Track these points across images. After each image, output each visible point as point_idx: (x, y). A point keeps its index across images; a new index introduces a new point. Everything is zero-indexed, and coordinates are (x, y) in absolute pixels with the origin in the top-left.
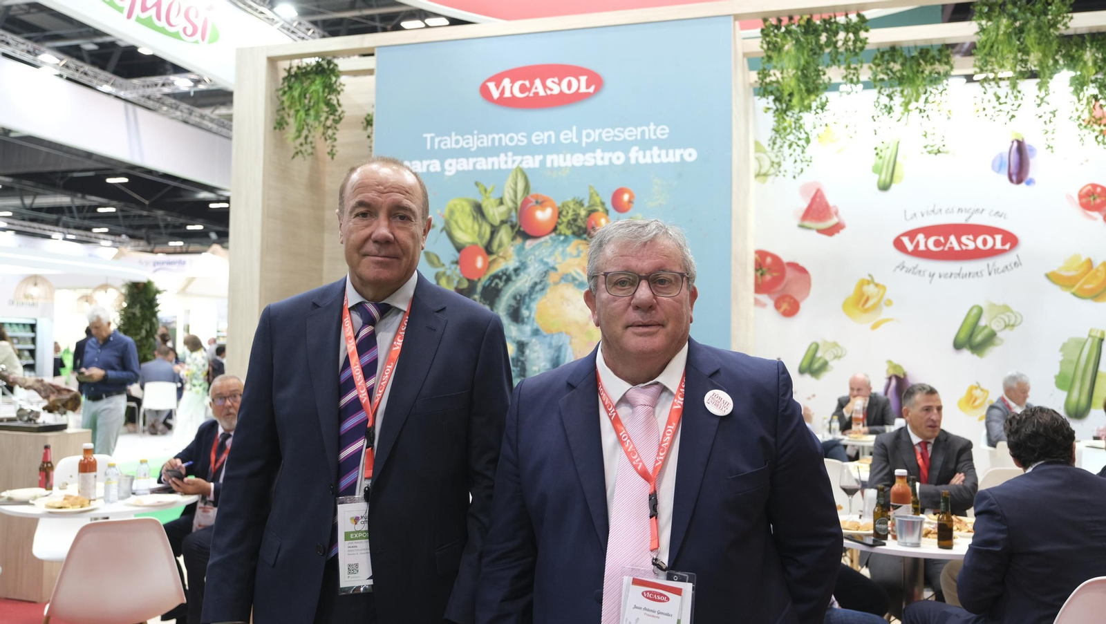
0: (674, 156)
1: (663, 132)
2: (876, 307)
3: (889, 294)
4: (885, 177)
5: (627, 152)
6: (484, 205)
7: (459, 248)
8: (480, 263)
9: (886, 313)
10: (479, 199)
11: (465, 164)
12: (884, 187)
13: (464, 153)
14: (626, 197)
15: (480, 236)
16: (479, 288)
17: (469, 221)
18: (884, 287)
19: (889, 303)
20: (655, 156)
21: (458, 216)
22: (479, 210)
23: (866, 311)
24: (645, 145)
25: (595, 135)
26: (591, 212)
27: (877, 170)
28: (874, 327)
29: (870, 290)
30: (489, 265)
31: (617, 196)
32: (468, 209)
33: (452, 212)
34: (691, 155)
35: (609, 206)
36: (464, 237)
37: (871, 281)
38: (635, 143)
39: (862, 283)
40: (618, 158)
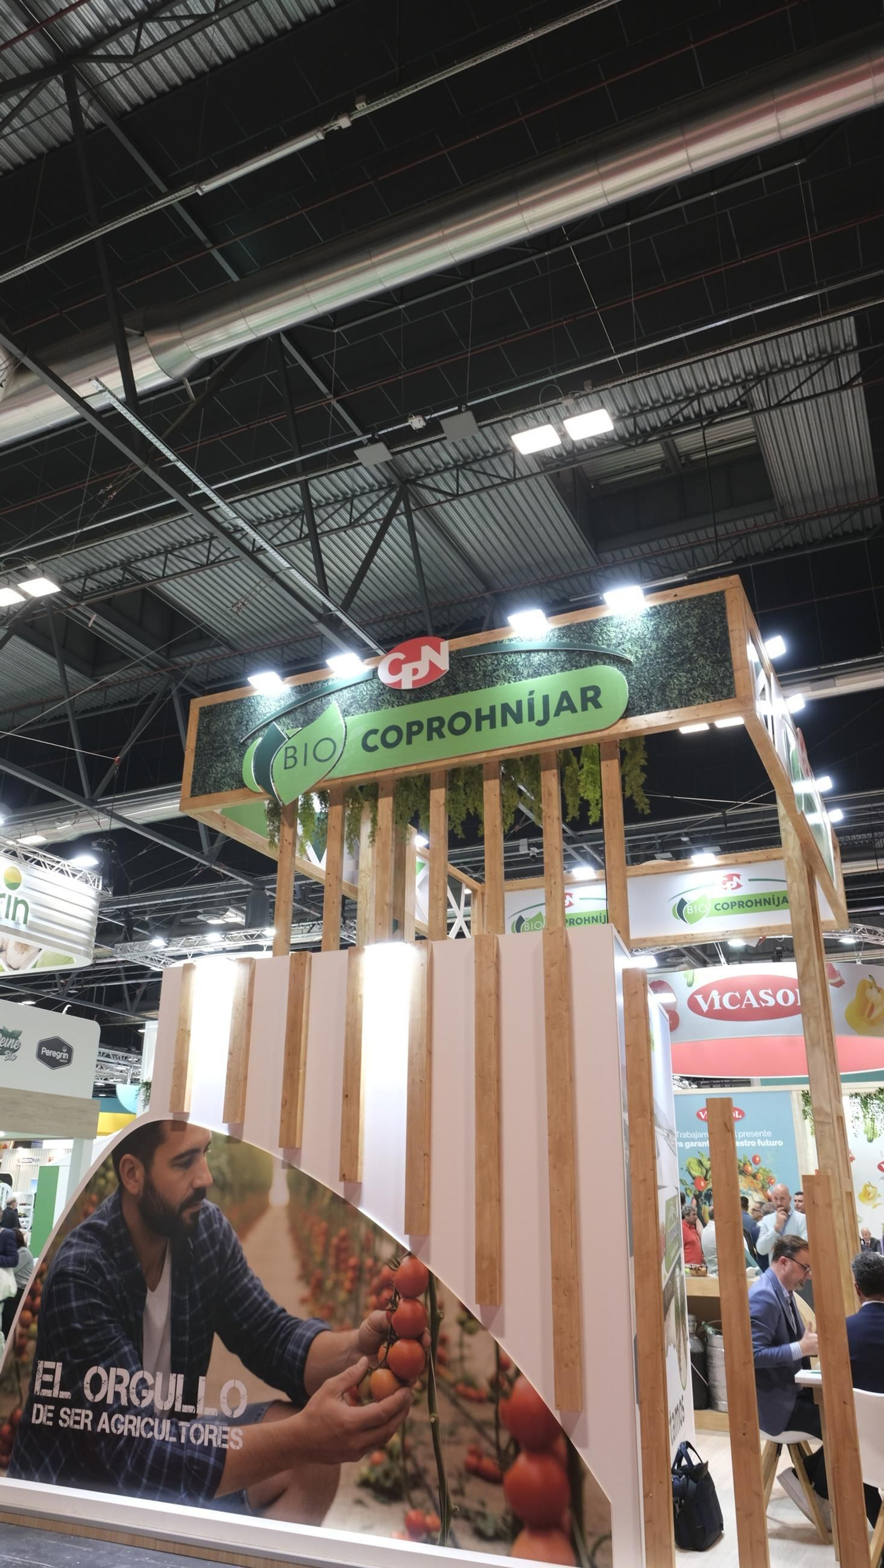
0: (774, 1143)
1: (769, 1134)
2: (874, 1198)
3: (879, 1192)
4: (870, 1135)
5: (756, 1141)
6: (702, 1160)
7: (694, 1178)
8: (702, 1184)
9: (878, 1200)
10: (700, 1158)
11: (693, 1144)
12: (870, 1141)
13: (693, 1140)
14: (758, 1159)
15: (702, 1173)
16: (703, 1194)
17: (697, 1167)
18: (876, 1188)
19: (879, 1196)
20: (767, 1143)
21: (692, 1165)
22: (700, 1163)
23: (869, 1199)
24: (763, 1139)
25: (743, 1134)
26: (745, 1165)
27: (866, 1132)
28: (874, 1207)
29: (870, 1189)
30: (706, 1185)
31: (754, 1159)
32: (696, 1162)
33: (689, 1163)
34: (781, 1143)
35: (751, 1162)
36: (695, 1174)
37: (870, 1185)
38: (759, 1138)
39: (866, 1186)
40: (753, 1144)
